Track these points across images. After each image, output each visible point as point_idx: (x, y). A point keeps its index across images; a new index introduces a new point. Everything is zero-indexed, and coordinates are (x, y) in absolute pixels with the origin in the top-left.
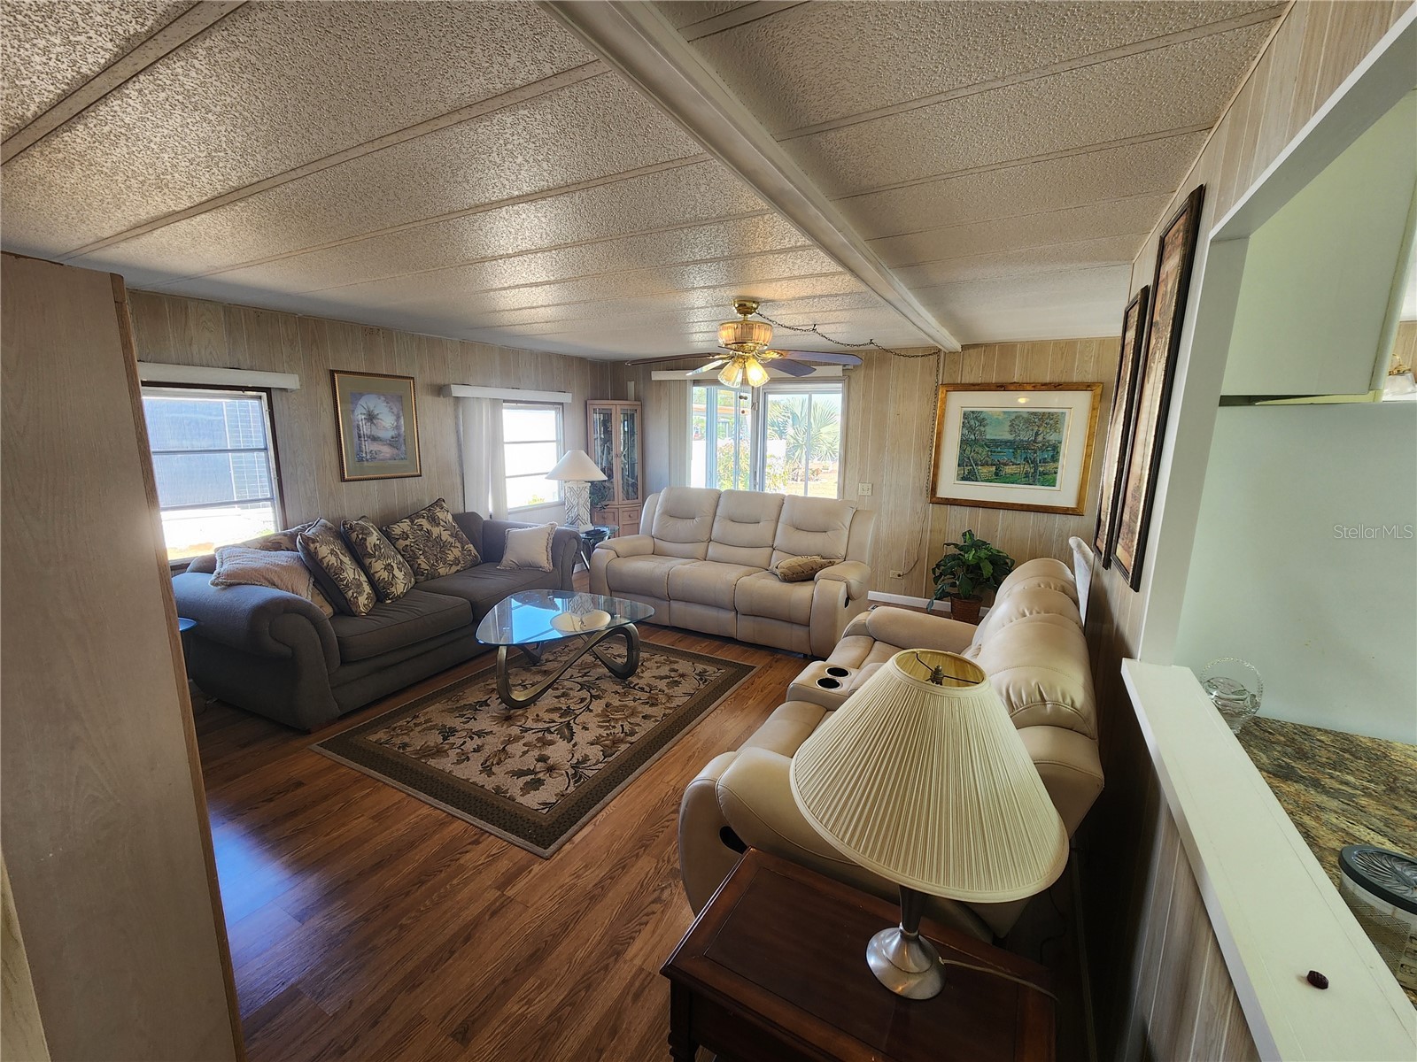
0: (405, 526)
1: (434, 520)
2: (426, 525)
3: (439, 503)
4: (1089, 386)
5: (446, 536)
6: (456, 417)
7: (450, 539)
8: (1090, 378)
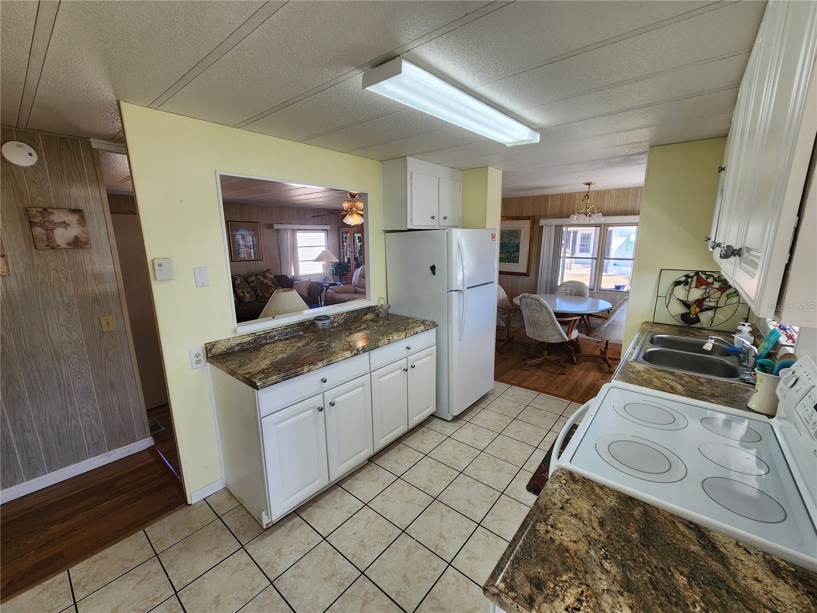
0: (253, 278)
1: (265, 277)
2: (262, 278)
3: (268, 270)
4: (529, 218)
5: (269, 283)
6: (278, 237)
7: (271, 284)
8: (530, 215)
